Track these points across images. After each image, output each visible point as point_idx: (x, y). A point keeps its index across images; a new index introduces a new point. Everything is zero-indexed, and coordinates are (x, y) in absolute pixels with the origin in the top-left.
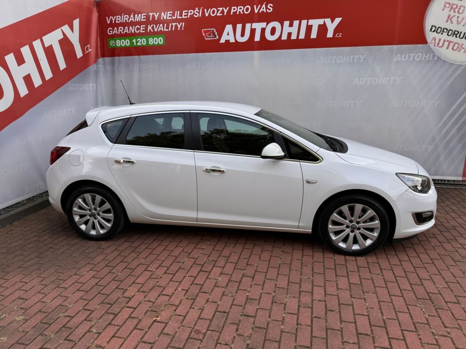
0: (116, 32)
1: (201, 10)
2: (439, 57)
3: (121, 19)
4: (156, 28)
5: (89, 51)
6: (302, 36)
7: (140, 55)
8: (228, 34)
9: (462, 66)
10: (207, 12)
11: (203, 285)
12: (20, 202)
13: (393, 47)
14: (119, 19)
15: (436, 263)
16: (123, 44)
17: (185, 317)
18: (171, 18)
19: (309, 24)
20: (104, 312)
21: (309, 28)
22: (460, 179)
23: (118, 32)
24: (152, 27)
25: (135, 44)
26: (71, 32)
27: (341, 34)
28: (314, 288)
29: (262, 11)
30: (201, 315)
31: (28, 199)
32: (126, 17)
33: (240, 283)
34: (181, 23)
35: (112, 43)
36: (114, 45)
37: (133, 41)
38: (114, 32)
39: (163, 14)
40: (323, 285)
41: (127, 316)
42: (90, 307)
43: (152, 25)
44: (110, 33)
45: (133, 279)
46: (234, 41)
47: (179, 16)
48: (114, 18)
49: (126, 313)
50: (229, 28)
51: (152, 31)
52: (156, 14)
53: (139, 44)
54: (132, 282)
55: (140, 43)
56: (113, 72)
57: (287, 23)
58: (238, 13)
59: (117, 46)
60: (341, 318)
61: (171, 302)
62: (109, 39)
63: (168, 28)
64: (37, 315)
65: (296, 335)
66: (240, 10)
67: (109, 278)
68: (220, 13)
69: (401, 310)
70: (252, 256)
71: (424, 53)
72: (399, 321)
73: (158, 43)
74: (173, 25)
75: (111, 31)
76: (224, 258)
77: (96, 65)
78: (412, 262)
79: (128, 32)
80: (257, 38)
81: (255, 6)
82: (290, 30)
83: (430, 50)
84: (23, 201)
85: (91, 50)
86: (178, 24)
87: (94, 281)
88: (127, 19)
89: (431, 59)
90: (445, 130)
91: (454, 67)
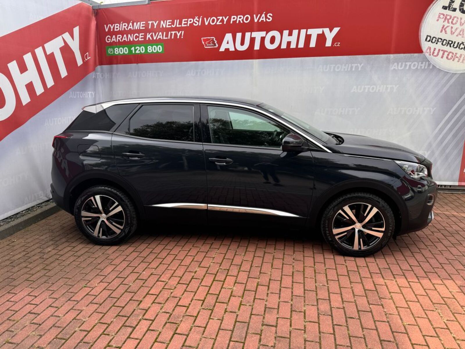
0: (115, 40)
1: (201, 19)
2: (435, 66)
3: (120, 27)
4: (155, 36)
5: (88, 58)
6: (301, 45)
7: (139, 63)
8: (228, 43)
9: (456, 75)
10: (207, 21)
11: (218, 295)
12: (19, 213)
13: (390, 56)
14: (117, 27)
15: (445, 268)
16: (121, 52)
17: (205, 328)
18: (170, 26)
19: (308, 33)
20: (121, 325)
21: (308, 38)
22: (457, 184)
23: (116, 40)
24: (151, 36)
25: (134, 52)
26: (72, 39)
27: (339, 43)
28: (330, 296)
29: (261, 21)
30: (221, 326)
31: (27, 209)
32: (125, 25)
33: (256, 291)
34: (180, 32)
35: (110, 51)
36: (112, 53)
37: (132, 49)
38: (113, 40)
39: (162, 22)
40: (339, 292)
41: (146, 329)
42: (105, 320)
43: (151, 34)
44: (108, 40)
45: (146, 290)
46: (233, 50)
47: (179, 25)
48: (112, 26)
49: (144, 325)
50: (229, 37)
51: (151, 39)
52: (156, 23)
53: (137, 52)
54: (145, 294)
55: (139, 51)
56: (111, 80)
57: (286, 32)
58: (238, 22)
59: (115, 54)
60: (362, 326)
61: (189, 313)
62: (107, 47)
63: (167, 36)
64: (51, 330)
65: (320, 344)
66: (239, 19)
67: (121, 290)
68: (219, 22)
69: (420, 316)
70: (264, 264)
71: (420, 61)
72: (419, 326)
73: (157, 51)
74: (172, 33)
75: (110, 39)
76: (236, 267)
77: (94, 73)
78: (422, 266)
79: (126, 40)
80: (257, 47)
81: (255, 16)
82: (290, 39)
83: (426, 60)
84: (22, 211)
85: (90, 57)
86: (177, 32)
87: (106, 293)
88: (125, 27)
90: (441, 136)
91: (449, 75)
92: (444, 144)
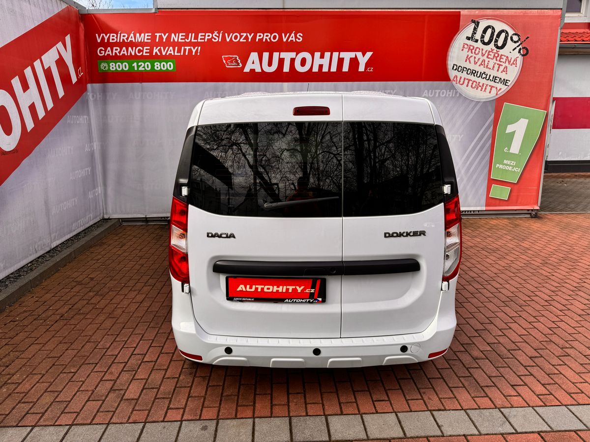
1: (221, 34)
2: (461, 94)
3: (117, 38)
4: (164, 50)
7: (143, 82)
9: (480, 103)
10: (228, 37)
12: (24, 266)
13: (421, 83)
14: (113, 38)
16: (119, 68)
18: (184, 41)
22: (484, 208)
23: (112, 54)
24: (159, 50)
25: (136, 69)
26: (65, 50)
29: (291, 40)
34: (196, 48)
35: (103, 66)
36: (106, 69)
37: (133, 65)
38: (107, 53)
39: (173, 35)
47: (194, 39)
48: (106, 36)
51: (159, 54)
52: (165, 35)
55: (143, 68)
56: (105, 102)
58: (264, 40)
59: (110, 70)
62: (98, 61)
63: (179, 51)
64: (173, 364)
66: (266, 37)
68: (243, 40)
69: (496, 311)
71: (448, 89)
72: (499, 318)
73: (167, 68)
74: (186, 49)
75: (103, 52)
79: (126, 54)
81: (283, 34)
83: (453, 87)
86: (192, 48)
88: (125, 38)
89: (453, 96)
90: (468, 163)
91: (474, 103)
92: (471, 170)
